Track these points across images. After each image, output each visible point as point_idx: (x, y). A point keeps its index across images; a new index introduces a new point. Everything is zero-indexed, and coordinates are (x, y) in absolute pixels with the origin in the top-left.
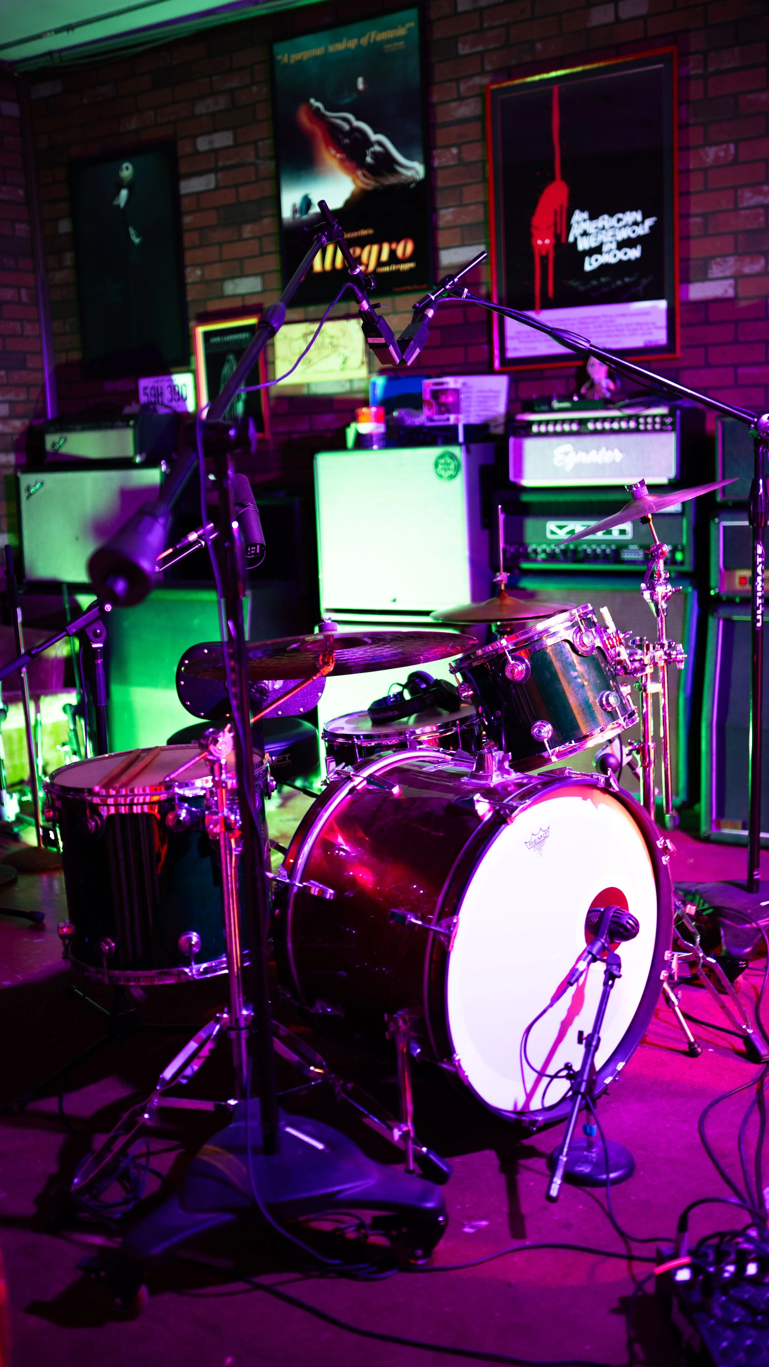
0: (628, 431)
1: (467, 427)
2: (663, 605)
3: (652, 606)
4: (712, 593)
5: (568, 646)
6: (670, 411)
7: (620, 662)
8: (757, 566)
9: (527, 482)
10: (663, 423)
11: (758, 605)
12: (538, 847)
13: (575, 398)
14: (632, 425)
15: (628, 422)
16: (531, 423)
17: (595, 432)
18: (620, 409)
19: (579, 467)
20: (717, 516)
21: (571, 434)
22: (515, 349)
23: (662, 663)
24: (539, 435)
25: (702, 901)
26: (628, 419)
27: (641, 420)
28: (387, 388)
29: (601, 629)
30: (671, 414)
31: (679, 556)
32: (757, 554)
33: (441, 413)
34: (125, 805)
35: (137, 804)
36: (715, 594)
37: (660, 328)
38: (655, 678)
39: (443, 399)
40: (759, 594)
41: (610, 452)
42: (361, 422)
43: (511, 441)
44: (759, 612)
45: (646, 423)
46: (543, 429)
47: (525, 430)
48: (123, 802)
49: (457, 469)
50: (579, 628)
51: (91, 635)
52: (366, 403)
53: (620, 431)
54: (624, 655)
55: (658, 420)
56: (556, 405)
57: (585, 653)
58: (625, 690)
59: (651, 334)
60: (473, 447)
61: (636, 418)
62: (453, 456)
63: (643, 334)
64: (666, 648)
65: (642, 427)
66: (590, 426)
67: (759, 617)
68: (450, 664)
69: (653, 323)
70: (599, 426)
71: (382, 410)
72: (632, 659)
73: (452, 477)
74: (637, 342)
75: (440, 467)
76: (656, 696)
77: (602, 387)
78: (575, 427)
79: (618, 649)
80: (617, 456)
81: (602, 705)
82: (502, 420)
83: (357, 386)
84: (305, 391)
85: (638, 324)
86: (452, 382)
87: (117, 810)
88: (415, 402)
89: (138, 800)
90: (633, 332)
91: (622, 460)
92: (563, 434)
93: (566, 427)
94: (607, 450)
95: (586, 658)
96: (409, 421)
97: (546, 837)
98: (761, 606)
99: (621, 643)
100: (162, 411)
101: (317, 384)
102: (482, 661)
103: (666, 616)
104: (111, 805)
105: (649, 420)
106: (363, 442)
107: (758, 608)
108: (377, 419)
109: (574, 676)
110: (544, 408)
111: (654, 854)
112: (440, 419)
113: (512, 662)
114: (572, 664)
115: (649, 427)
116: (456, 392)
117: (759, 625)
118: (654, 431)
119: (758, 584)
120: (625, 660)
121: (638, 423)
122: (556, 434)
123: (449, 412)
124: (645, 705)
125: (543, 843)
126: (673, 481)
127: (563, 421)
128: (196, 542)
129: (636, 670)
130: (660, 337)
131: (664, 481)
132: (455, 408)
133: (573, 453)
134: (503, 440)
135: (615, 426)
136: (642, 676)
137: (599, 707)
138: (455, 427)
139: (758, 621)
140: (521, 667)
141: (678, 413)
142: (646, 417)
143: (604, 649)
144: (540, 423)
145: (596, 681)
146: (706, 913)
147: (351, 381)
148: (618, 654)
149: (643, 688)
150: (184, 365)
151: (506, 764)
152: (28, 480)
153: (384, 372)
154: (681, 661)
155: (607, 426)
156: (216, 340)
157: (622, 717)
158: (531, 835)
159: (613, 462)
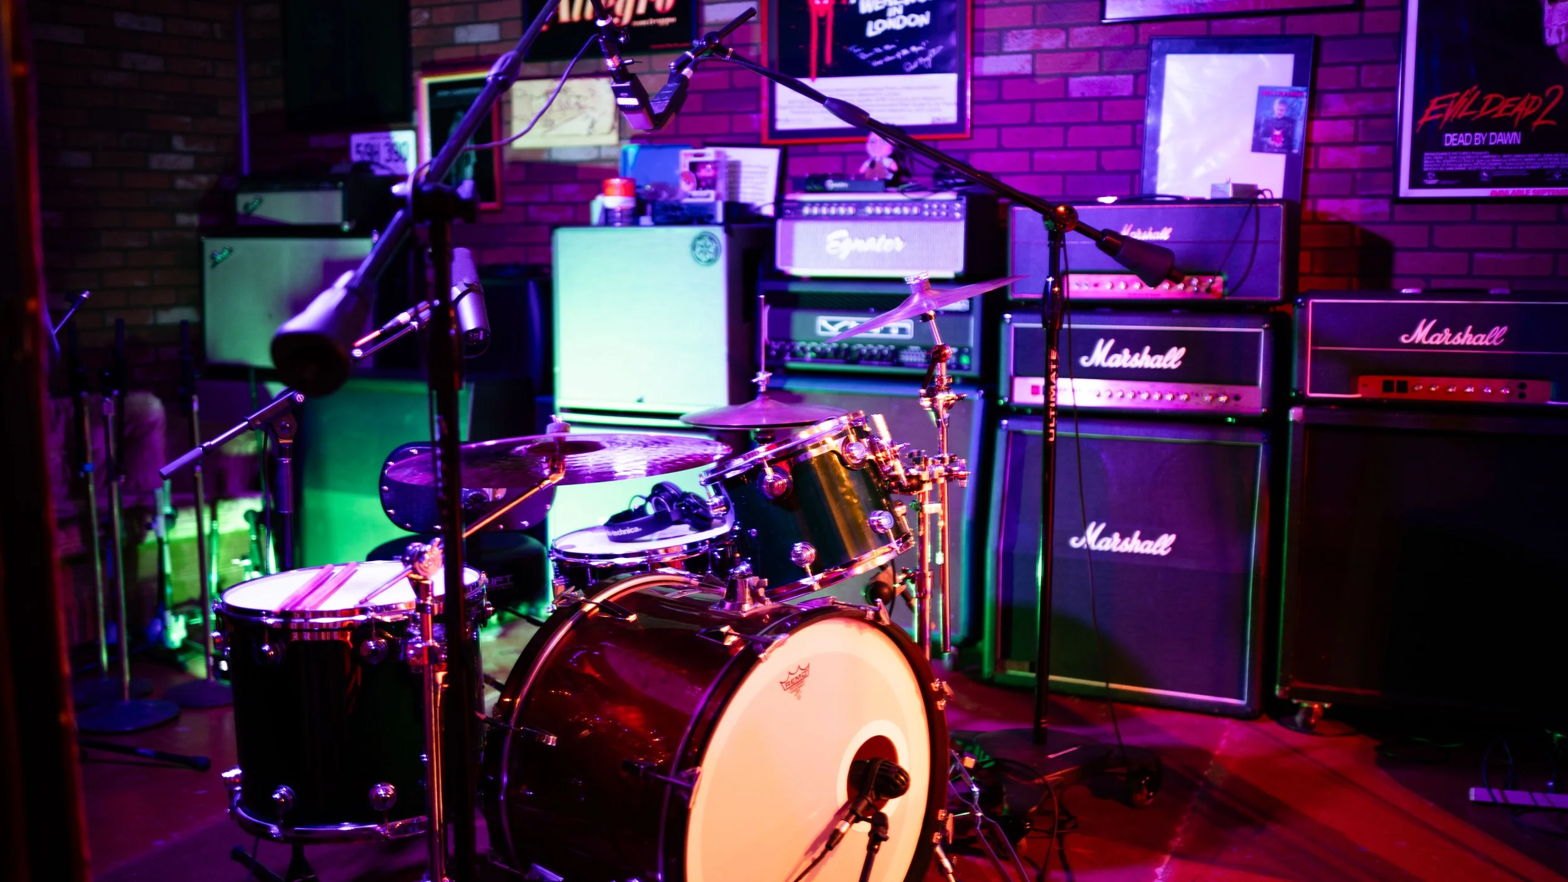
0: (910, 218)
1: (726, 207)
2: (945, 414)
3: (932, 414)
4: (1001, 402)
5: (835, 457)
6: (961, 195)
7: (895, 478)
8: (1051, 373)
9: (798, 269)
10: (949, 210)
12: (795, 690)
13: (854, 179)
14: (915, 210)
15: (911, 208)
16: (802, 204)
17: (874, 218)
18: (901, 192)
19: (855, 257)
20: (1008, 316)
21: (845, 218)
22: (787, 120)
23: (942, 480)
24: (811, 218)
25: (982, 753)
26: (911, 203)
27: (926, 206)
28: (639, 158)
29: (874, 440)
30: (961, 200)
31: (965, 360)
32: (1051, 360)
33: (699, 189)
34: (311, 631)
35: (326, 630)
36: (1005, 403)
37: (948, 104)
38: (934, 498)
39: (702, 172)
41: (890, 241)
42: (608, 195)
43: (781, 224)
44: (1052, 425)
45: (931, 209)
46: (815, 211)
47: (796, 212)
48: (308, 627)
49: (717, 252)
50: (849, 437)
51: (278, 428)
52: (614, 173)
53: (901, 218)
54: (900, 470)
55: (944, 206)
56: (831, 184)
57: (855, 466)
58: (900, 510)
59: (939, 110)
61: (921, 203)
62: (712, 238)
63: (931, 111)
64: (947, 463)
65: (925, 214)
66: (868, 210)
67: (1052, 431)
68: (701, 475)
69: (942, 99)
70: (878, 210)
71: (629, 184)
72: (908, 474)
73: (710, 261)
74: (923, 118)
75: (698, 249)
76: (934, 517)
77: (883, 168)
78: (851, 211)
79: (892, 463)
80: (898, 244)
81: (872, 526)
82: (770, 199)
83: (605, 154)
84: (545, 157)
85: (925, 98)
86: (711, 155)
87: (301, 636)
90: (919, 108)
91: (903, 251)
92: (837, 218)
93: (842, 211)
94: (887, 237)
95: (856, 473)
97: (805, 677)
99: (896, 456)
101: (560, 149)
103: (947, 427)
105: (935, 206)
106: (608, 218)
107: (1051, 421)
108: (623, 192)
109: (842, 492)
110: (818, 187)
111: (929, 698)
112: (698, 196)
113: (772, 475)
114: (841, 478)
115: (934, 214)
116: (712, 164)
117: (1052, 439)
118: (939, 218)
119: (1052, 393)
120: (900, 475)
121: (922, 209)
122: (829, 218)
123: (708, 188)
124: (922, 527)
125: (802, 683)
126: (961, 275)
127: (839, 204)
128: (406, 324)
129: (913, 488)
130: (949, 114)
131: (950, 274)
132: (715, 184)
133: (849, 239)
134: (771, 223)
135: (897, 211)
136: (920, 495)
137: (869, 528)
138: (712, 207)
139: (1051, 435)
140: (781, 481)
141: (967, 199)
142: (932, 203)
143: (876, 463)
144: (812, 204)
145: (867, 498)
146: (986, 766)
147: (599, 148)
148: (893, 469)
149: (920, 508)
150: (405, 120)
151: (761, 592)
152: (214, 246)
153: (634, 139)
154: (963, 478)
155: (887, 211)
156: (444, 93)
157: (895, 540)
158: (788, 674)
159: (894, 251)
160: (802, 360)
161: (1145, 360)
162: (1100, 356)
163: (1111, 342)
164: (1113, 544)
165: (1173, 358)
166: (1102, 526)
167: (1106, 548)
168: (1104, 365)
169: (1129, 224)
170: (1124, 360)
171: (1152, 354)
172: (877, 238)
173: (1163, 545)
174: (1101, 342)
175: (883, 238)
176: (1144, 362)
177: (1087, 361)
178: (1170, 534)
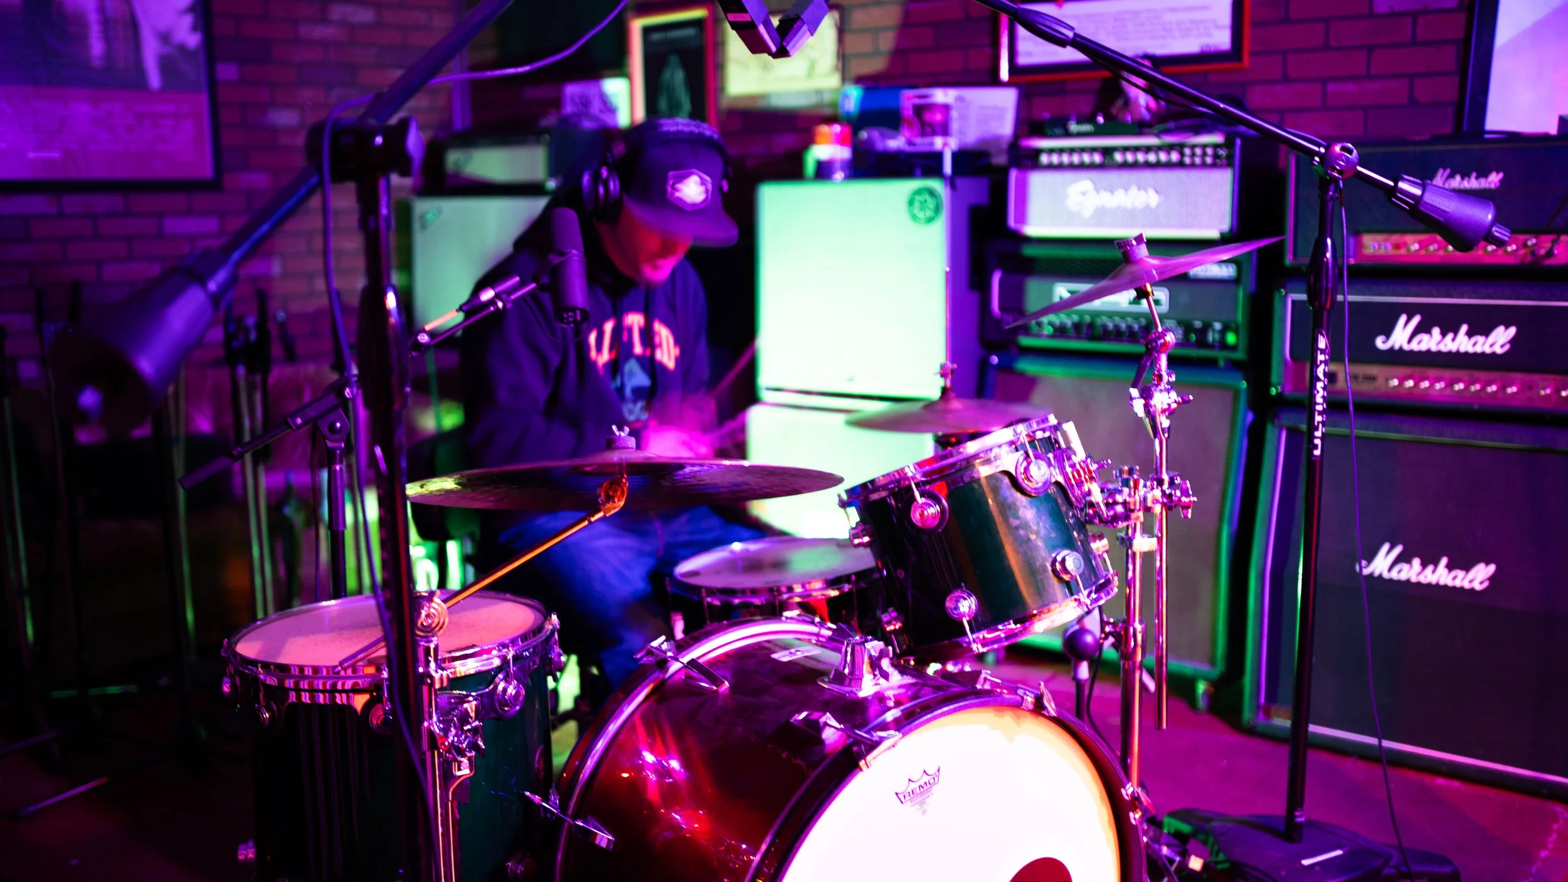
0: (1169, 166)
1: (956, 156)
2: (1164, 422)
3: (1147, 421)
4: (1273, 391)
5: (1006, 480)
6: (1227, 139)
7: (1091, 505)
8: (1318, 366)
9: (1033, 229)
10: (1216, 156)
11: (1316, 424)
12: (919, 799)
13: (1101, 120)
14: (1174, 156)
15: (1169, 153)
16: (1038, 152)
17: (1125, 166)
18: (1159, 135)
19: (1100, 214)
20: (1284, 287)
21: (1092, 167)
22: (1029, 54)
23: (1158, 508)
24: (1051, 167)
25: (1216, 848)
26: (1169, 148)
27: (1187, 151)
28: (864, 101)
29: (1062, 455)
30: (1229, 144)
31: (1231, 338)
32: (1318, 349)
33: (923, 134)
34: (323, 692)
35: (340, 692)
36: (1277, 394)
37: (1219, 27)
38: (1147, 530)
39: (927, 117)
40: (1319, 408)
41: (1142, 193)
42: (819, 143)
43: (1013, 174)
44: (1318, 434)
45: (1193, 155)
46: (1055, 159)
47: (1029, 161)
48: (321, 687)
49: (937, 209)
50: (1026, 453)
51: (325, 430)
52: (831, 120)
53: (1158, 165)
54: (1097, 497)
55: (1209, 151)
56: (1074, 127)
57: (1033, 491)
58: (1099, 546)
59: (1209, 35)
60: (960, 182)
61: (1180, 148)
62: (932, 193)
63: (1199, 36)
64: (1166, 486)
65: (1187, 160)
66: (1118, 157)
67: (1318, 442)
68: (839, 496)
69: (1214, 21)
70: (1129, 157)
71: (848, 130)
72: (1110, 501)
73: (930, 220)
74: (1189, 45)
75: (917, 205)
76: (1148, 556)
77: (1139, 106)
78: (1097, 158)
79: (1086, 488)
80: (1152, 198)
81: (1054, 571)
82: (1004, 145)
83: (827, 98)
84: (761, 104)
85: (1193, 22)
86: (941, 96)
87: (312, 698)
88: (891, 120)
89: (343, 685)
90: (1185, 33)
91: (1159, 205)
92: (1082, 167)
93: (1086, 158)
94: (1139, 189)
95: (1035, 499)
96: (880, 146)
97: (934, 784)
98: (1320, 426)
99: (1092, 479)
100: (587, 124)
101: (780, 95)
102: (884, 494)
103: (1167, 439)
104: (305, 690)
105: (1198, 151)
106: (824, 171)
107: (1317, 429)
108: (840, 140)
109: (1014, 525)
110: (1057, 131)
111: (1119, 808)
112: (922, 144)
113: (920, 500)
114: (1013, 507)
115: (1198, 161)
116: (946, 108)
117: (1317, 452)
118: (1204, 166)
119: (1318, 392)
120: (1098, 503)
121: (1182, 154)
122: (1072, 167)
123: (935, 133)
124: (1131, 567)
125: (929, 794)
126: (1227, 236)
127: (1082, 150)
128: (492, 302)
129: (1116, 518)
130: (1222, 39)
131: (1213, 234)
132: (944, 130)
133: (1093, 193)
134: (1004, 172)
135: (1152, 158)
136: (1128, 527)
137: (1050, 573)
138: (939, 155)
139: (1316, 447)
140: (933, 510)
141: (1238, 142)
142: (1193, 147)
143: (1066, 486)
144: (1051, 151)
145: (1050, 532)
146: (1220, 867)
147: (819, 92)
148: (1089, 493)
149: (1128, 542)
150: (617, 65)
151: (885, 664)
152: (427, 208)
153: (859, 80)
154: (1186, 507)
155: (1140, 157)
156: (656, 37)
157: (1085, 589)
158: (908, 780)
159: (1147, 207)
160: (1038, 336)
161: (1462, 343)
162: (1401, 336)
163: (1416, 319)
164: (1412, 572)
165: (1500, 339)
166: (1398, 550)
167: (1403, 577)
168: (1406, 347)
169: (1444, 169)
170: (1432, 341)
171: (1470, 334)
172: (1126, 189)
173: (1479, 576)
174: (1403, 318)
175: (1134, 190)
176: (1460, 345)
177: (1384, 342)
178: (1487, 564)
